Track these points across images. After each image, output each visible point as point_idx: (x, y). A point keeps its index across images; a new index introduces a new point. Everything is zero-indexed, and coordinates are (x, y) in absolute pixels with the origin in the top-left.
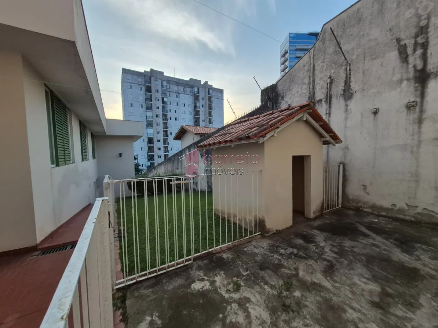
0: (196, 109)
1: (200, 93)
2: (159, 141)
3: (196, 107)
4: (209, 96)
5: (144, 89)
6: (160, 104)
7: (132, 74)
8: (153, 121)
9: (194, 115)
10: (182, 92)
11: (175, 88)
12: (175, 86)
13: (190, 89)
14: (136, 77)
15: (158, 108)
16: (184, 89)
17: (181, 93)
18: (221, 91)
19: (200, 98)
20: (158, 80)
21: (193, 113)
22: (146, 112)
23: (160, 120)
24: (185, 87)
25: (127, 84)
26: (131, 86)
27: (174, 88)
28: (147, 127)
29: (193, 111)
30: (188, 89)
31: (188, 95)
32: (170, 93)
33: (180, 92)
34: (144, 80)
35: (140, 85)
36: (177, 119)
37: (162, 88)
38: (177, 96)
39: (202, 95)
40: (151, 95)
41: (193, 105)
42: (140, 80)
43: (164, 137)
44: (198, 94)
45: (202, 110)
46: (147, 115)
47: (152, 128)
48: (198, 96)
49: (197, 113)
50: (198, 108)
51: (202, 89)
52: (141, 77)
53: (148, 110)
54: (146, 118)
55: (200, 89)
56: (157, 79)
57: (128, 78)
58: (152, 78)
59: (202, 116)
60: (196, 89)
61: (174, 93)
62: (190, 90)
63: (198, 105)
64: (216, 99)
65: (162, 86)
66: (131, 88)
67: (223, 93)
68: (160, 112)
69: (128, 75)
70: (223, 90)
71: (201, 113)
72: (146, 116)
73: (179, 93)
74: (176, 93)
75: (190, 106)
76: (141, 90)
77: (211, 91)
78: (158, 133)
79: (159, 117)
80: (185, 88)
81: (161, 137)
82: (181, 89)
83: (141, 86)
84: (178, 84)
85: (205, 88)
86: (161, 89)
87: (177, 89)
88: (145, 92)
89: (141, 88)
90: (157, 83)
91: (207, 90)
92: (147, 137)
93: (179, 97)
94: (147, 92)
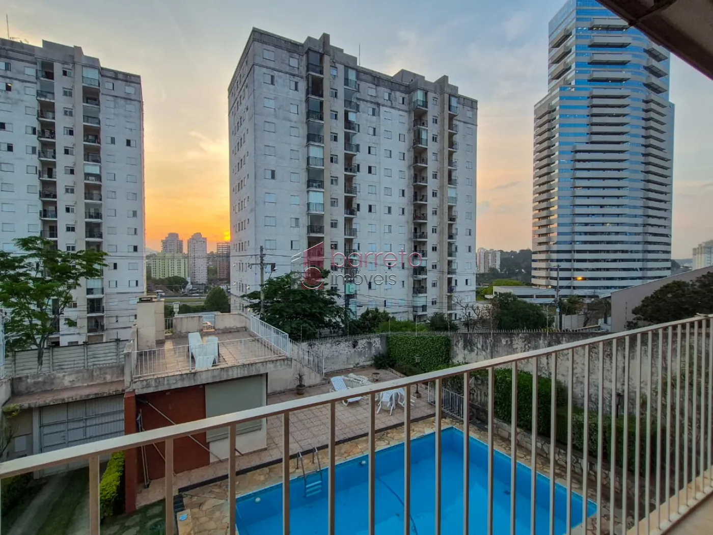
0: (420, 145)
1: (430, 105)
2: (334, 225)
3: (418, 139)
4: (449, 114)
5: (302, 85)
6: (339, 127)
7: (275, 46)
8: (323, 171)
9: (412, 162)
10: (385, 103)
11: (370, 89)
12: (371, 85)
13: (404, 95)
14: (285, 54)
15: (335, 139)
16: (390, 94)
17: (383, 106)
18: (472, 104)
19: (430, 118)
20: (337, 65)
21: (410, 156)
22: (308, 146)
23: (338, 170)
24: (392, 90)
25: (265, 70)
26: (273, 77)
27: (368, 90)
28: (308, 186)
29: (409, 150)
30: (398, 94)
31: (399, 110)
32: (358, 103)
33: (381, 101)
34: (304, 63)
35: (294, 75)
36: (373, 170)
37: (346, 87)
38: (374, 110)
39: (433, 111)
40: (321, 103)
41: (409, 138)
42: (294, 62)
43: (346, 216)
44: (424, 109)
45: (432, 148)
46: (311, 155)
47: (323, 190)
48: (426, 112)
49: (419, 155)
50: (424, 142)
51: (434, 95)
52: (297, 56)
53: (312, 143)
54: (308, 164)
55: (431, 95)
56: (334, 63)
57: (267, 55)
58: (326, 59)
59: (432, 165)
60: (419, 96)
61: (369, 105)
62: (403, 99)
63: (424, 136)
64: (462, 123)
65: (346, 81)
66: (272, 83)
67: (477, 109)
68: (339, 148)
69: (265, 46)
70: (476, 102)
71: (430, 156)
72: (308, 159)
73: (378, 104)
74: (372, 102)
75: (402, 137)
76: (296, 89)
77: (454, 102)
78: (334, 202)
79: (336, 162)
80: (393, 93)
81: (339, 213)
82: (384, 93)
83: (297, 79)
84: (379, 81)
85: (442, 92)
86: (343, 90)
87: (374, 94)
88: (307, 93)
89: (296, 83)
90: (334, 73)
91: (446, 96)
92: (308, 214)
93: (379, 116)
94: (314, 93)
